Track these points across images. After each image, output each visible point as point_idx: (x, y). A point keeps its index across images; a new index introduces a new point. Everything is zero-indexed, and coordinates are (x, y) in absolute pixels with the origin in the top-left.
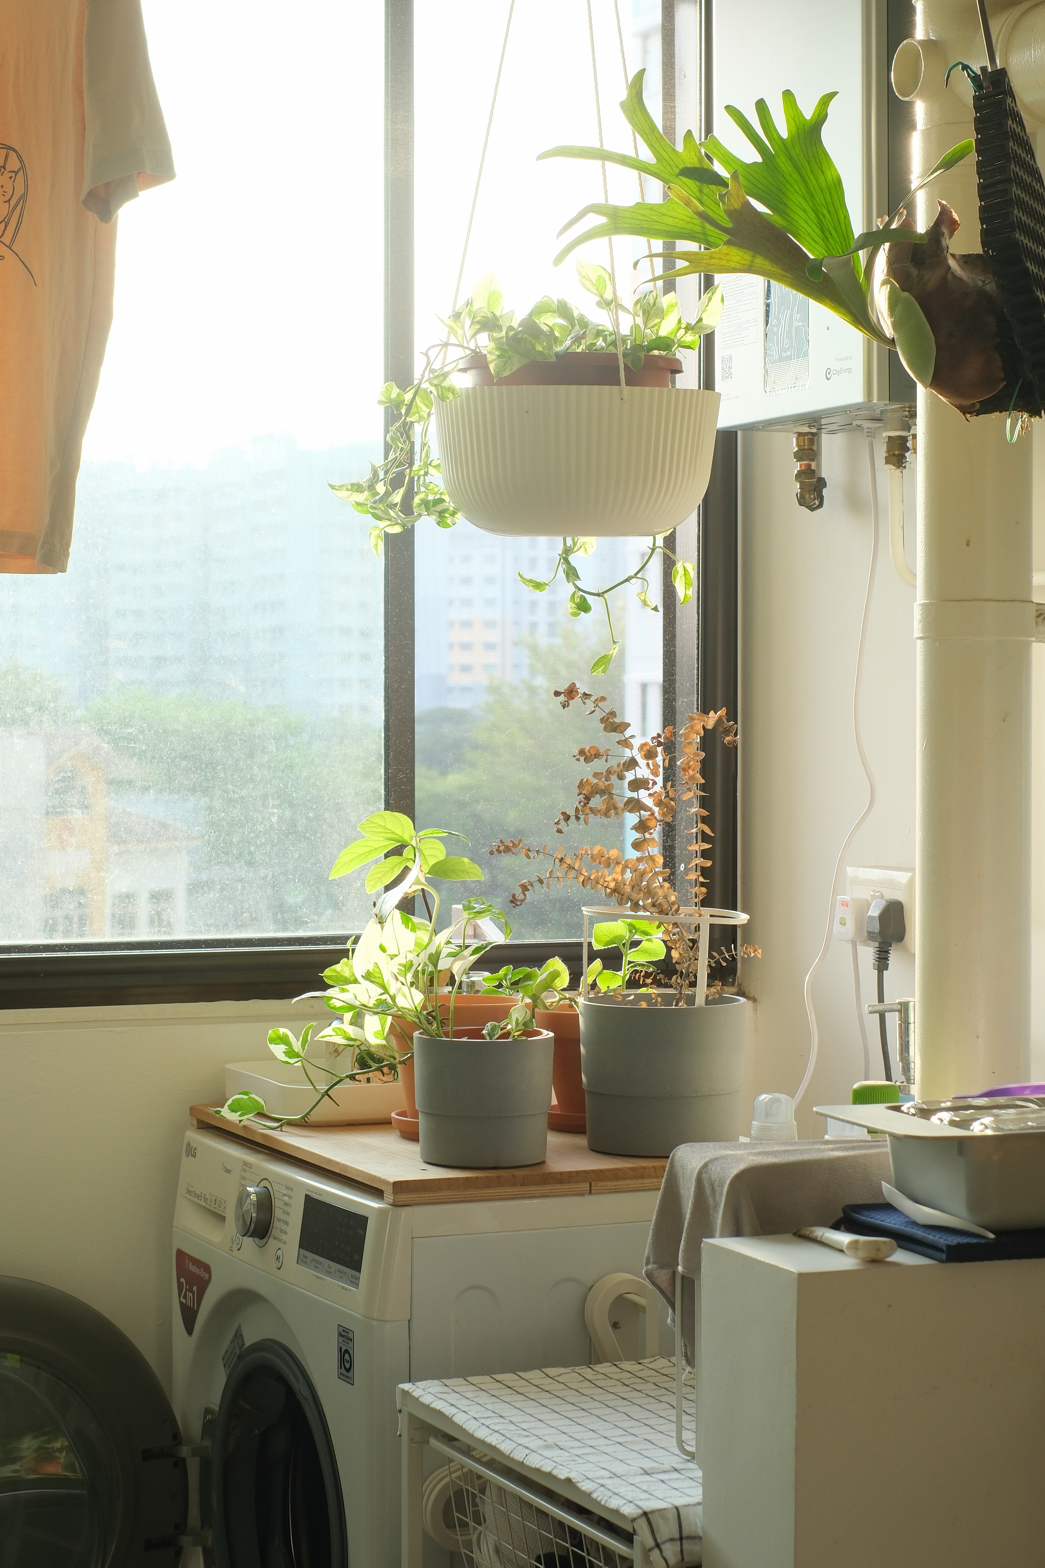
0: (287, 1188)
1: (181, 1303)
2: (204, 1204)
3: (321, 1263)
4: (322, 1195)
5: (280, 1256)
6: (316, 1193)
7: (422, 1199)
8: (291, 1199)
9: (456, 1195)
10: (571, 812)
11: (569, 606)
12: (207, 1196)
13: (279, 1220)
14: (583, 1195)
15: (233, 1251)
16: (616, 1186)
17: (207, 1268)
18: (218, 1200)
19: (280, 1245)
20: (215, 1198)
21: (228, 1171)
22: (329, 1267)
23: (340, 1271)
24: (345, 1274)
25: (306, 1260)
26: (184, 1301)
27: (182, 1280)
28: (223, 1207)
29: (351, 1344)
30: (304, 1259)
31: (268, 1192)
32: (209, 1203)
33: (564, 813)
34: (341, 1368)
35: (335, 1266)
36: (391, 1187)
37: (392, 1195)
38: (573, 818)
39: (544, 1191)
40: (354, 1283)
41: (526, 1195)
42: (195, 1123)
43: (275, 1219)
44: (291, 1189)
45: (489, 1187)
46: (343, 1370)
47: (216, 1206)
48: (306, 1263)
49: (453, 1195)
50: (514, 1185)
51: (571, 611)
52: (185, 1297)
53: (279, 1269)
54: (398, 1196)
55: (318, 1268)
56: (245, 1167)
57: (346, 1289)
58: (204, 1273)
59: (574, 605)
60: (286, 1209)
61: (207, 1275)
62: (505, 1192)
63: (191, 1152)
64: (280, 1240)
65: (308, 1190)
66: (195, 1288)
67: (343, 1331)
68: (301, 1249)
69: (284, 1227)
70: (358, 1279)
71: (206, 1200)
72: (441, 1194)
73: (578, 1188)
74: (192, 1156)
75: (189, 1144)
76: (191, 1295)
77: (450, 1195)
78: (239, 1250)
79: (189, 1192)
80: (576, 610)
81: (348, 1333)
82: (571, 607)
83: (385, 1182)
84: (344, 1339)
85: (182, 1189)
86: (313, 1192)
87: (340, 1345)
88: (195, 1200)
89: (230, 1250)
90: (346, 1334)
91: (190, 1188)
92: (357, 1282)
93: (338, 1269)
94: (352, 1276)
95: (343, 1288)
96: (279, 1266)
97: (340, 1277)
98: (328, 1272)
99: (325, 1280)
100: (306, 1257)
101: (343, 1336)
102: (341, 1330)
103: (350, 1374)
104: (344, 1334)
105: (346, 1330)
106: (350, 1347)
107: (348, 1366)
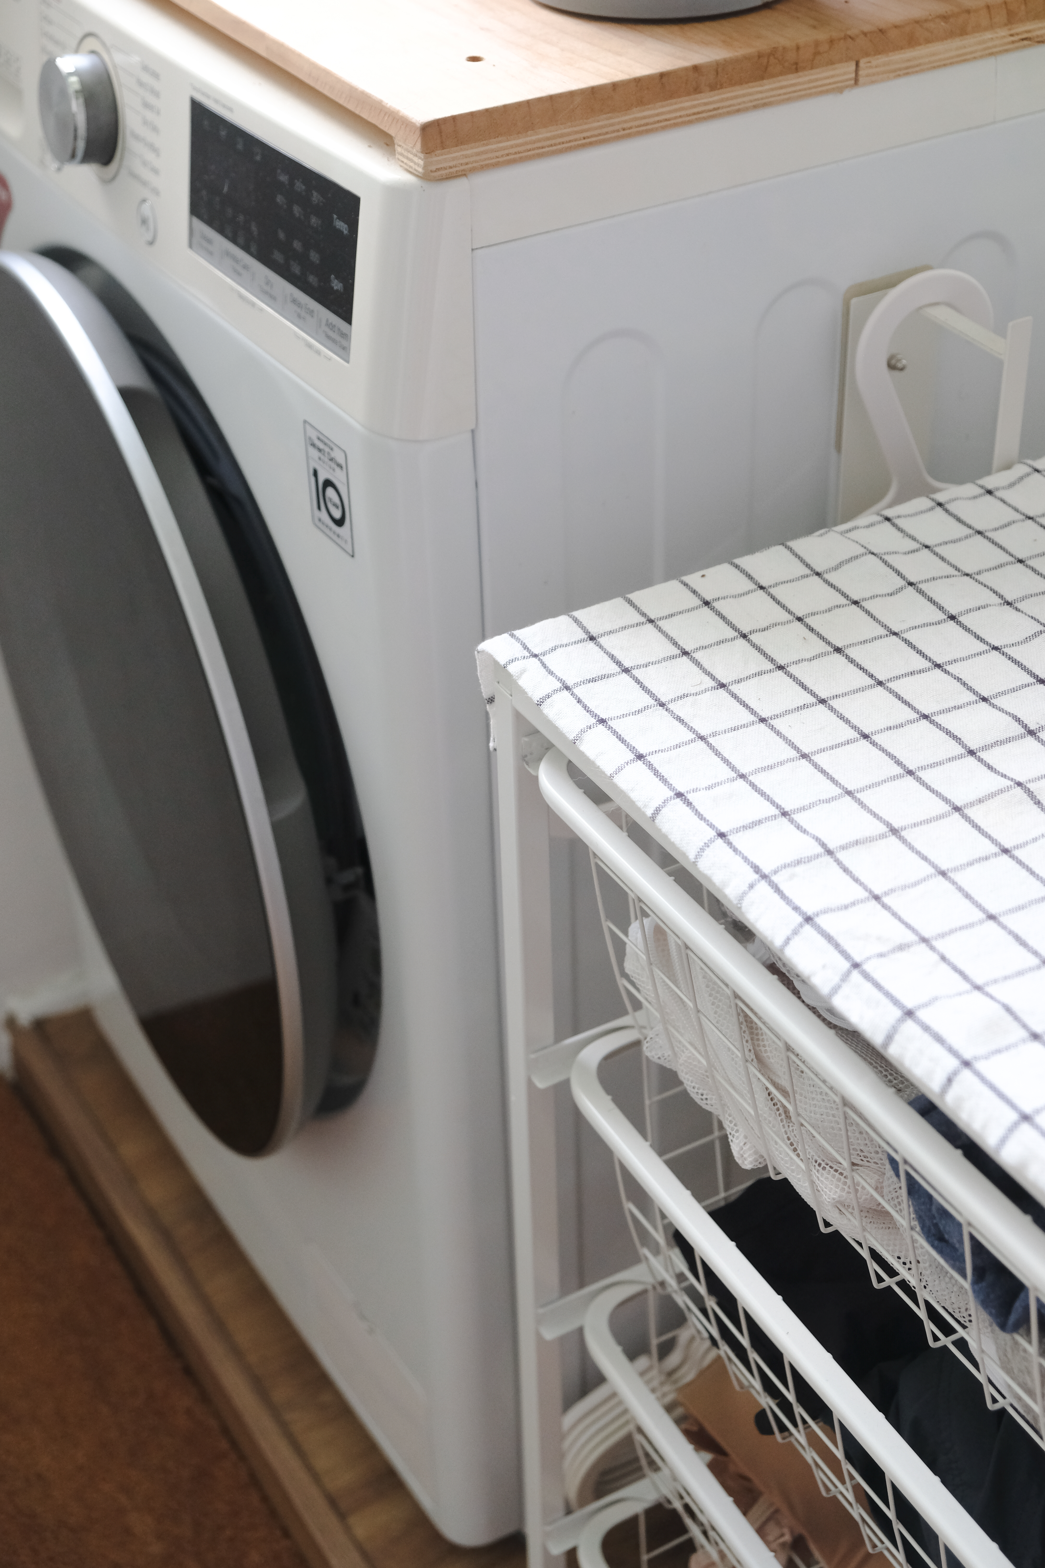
3: (246, 267)
4: (232, 110)
5: (147, 216)
6: (216, 102)
7: (490, 155)
8: (158, 95)
9: (569, 134)
13: (135, 133)
14: (840, 90)
16: (908, 60)
19: (145, 190)
22: (269, 281)
23: (294, 301)
24: (311, 313)
25: (211, 247)
29: (339, 474)
30: (205, 244)
31: (102, 65)
34: (319, 508)
35: (281, 286)
36: (418, 133)
37: (422, 156)
39: (760, 96)
40: (334, 342)
41: (720, 111)
43: (126, 128)
44: (156, 74)
45: (641, 103)
46: (325, 517)
48: (212, 254)
49: (562, 136)
50: (697, 90)
53: (151, 243)
54: (435, 159)
55: (240, 275)
57: (320, 354)
60: (150, 116)
62: (676, 111)
64: (145, 183)
67: (319, 439)
68: (194, 218)
69: (150, 156)
70: (345, 337)
72: (534, 138)
73: (833, 76)
77: (554, 137)
81: (332, 449)
83: (404, 122)
84: (322, 457)
86: (209, 97)
87: (313, 465)
90: (327, 449)
92: (343, 343)
93: (291, 295)
94: (331, 326)
95: (310, 346)
96: (149, 237)
97: (299, 316)
98: (266, 293)
99: (262, 310)
100: (209, 241)
101: (320, 450)
102: (313, 435)
103: (344, 531)
104: (321, 446)
105: (327, 441)
106: (338, 478)
107: (337, 514)
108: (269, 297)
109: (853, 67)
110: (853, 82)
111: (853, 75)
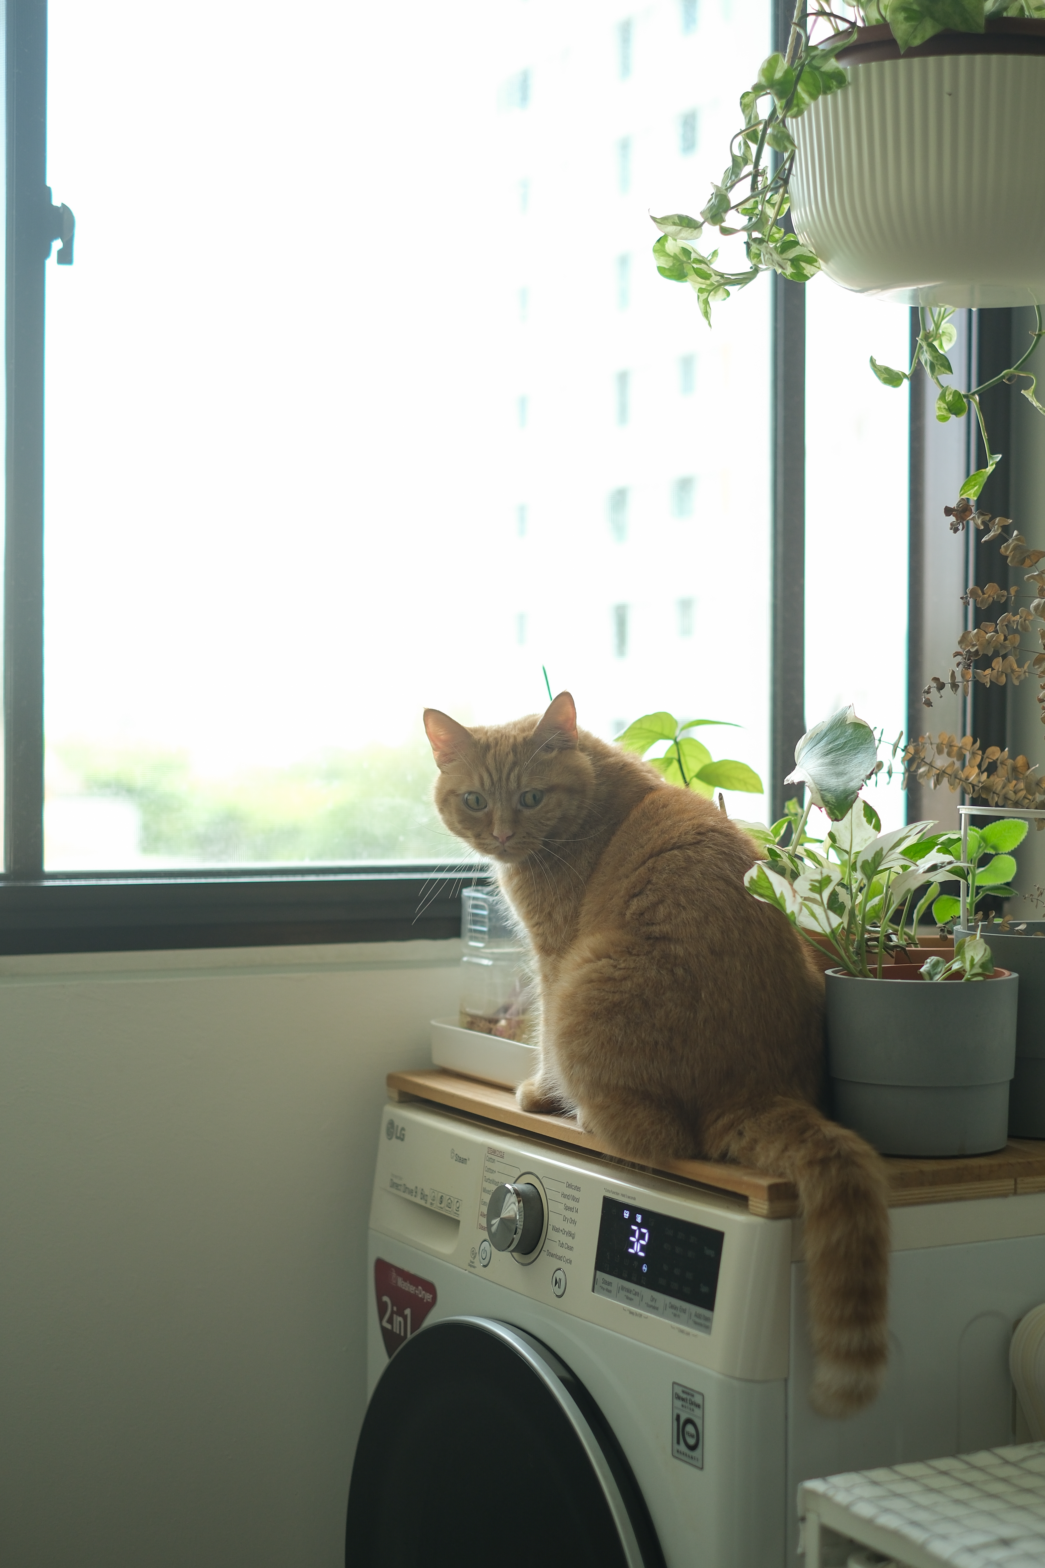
0: (569, 1186)
1: (384, 1329)
2: (422, 1203)
3: (636, 1294)
4: (635, 1199)
5: (560, 1280)
6: (623, 1195)
8: (578, 1202)
10: (946, 679)
11: (937, 406)
12: (427, 1192)
13: (557, 1230)
14: (1005, 1196)
15: (474, 1267)
17: (430, 1287)
18: (446, 1198)
19: (560, 1264)
20: (440, 1195)
21: (463, 1161)
22: (653, 1299)
23: (672, 1307)
24: (684, 1311)
25: (609, 1288)
26: (389, 1326)
27: (386, 1299)
28: (455, 1208)
29: (698, 1412)
30: (605, 1286)
31: (534, 1190)
32: (430, 1201)
33: (936, 679)
34: (678, 1443)
35: (663, 1299)
36: (764, 1192)
37: (768, 1204)
38: (948, 687)
40: (701, 1325)
42: (395, 1096)
43: (550, 1228)
44: (578, 1189)
46: (683, 1447)
47: (442, 1206)
48: (610, 1291)
51: (939, 413)
52: (390, 1321)
53: (562, 1295)
54: (779, 1205)
55: (631, 1299)
56: (490, 1156)
57: (688, 1334)
58: (424, 1292)
59: (944, 405)
60: (569, 1215)
61: (428, 1297)
63: (395, 1132)
64: (559, 1258)
65: (608, 1191)
66: (408, 1312)
67: (683, 1391)
68: (598, 1272)
69: (565, 1239)
70: (709, 1320)
71: (424, 1197)
74: (397, 1138)
75: (391, 1124)
76: (400, 1319)
78: (485, 1266)
79: (394, 1185)
80: (944, 413)
81: (693, 1396)
82: (939, 408)
84: (684, 1404)
85: (381, 1180)
86: (618, 1194)
87: (676, 1411)
88: (407, 1196)
89: (470, 1265)
90: (689, 1397)
91: (396, 1181)
92: (707, 1324)
93: (670, 1303)
94: (698, 1316)
95: (682, 1331)
96: (559, 1293)
97: (675, 1315)
98: (651, 1306)
99: (646, 1318)
100: (610, 1284)
101: (683, 1400)
102: (679, 1390)
103: (697, 1453)
104: (684, 1396)
105: (690, 1391)
106: (696, 1415)
107: (692, 1442)
108: (653, 1308)
109: (1013, 1182)
110: (1013, 1191)
111: (1013, 1187)
